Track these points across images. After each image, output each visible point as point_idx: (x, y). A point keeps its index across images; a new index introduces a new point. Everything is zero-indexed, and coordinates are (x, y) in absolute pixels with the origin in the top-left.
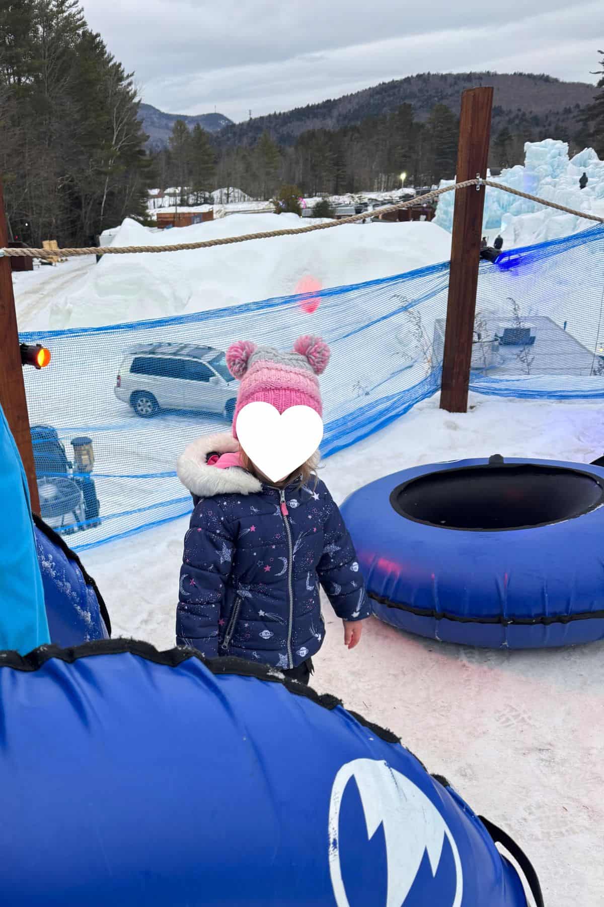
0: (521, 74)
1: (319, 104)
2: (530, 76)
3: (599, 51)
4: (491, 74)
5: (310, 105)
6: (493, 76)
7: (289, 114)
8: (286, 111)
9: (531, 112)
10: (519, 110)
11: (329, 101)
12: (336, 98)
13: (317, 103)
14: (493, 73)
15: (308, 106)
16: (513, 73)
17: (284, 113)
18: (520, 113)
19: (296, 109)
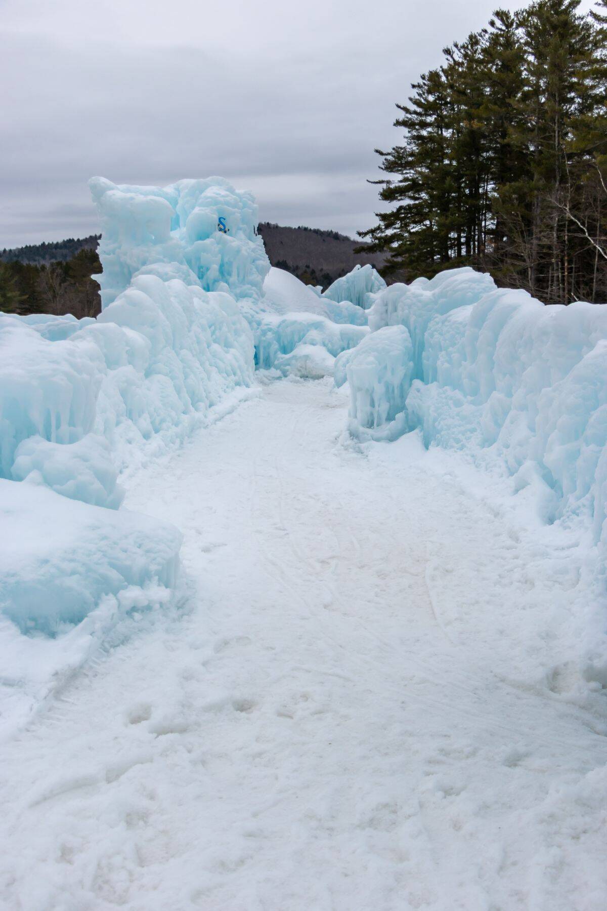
0: (306, 229)
1: (57, 243)
2: (317, 232)
3: (377, 151)
4: (272, 226)
5: (46, 243)
6: (274, 228)
7: (17, 253)
8: (13, 248)
9: (322, 270)
10: (308, 267)
11: (71, 241)
12: (81, 238)
13: (55, 242)
14: (274, 225)
15: (43, 244)
16: (297, 227)
17: (10, 251)
18: (309, 271)
19: (26, 246)
